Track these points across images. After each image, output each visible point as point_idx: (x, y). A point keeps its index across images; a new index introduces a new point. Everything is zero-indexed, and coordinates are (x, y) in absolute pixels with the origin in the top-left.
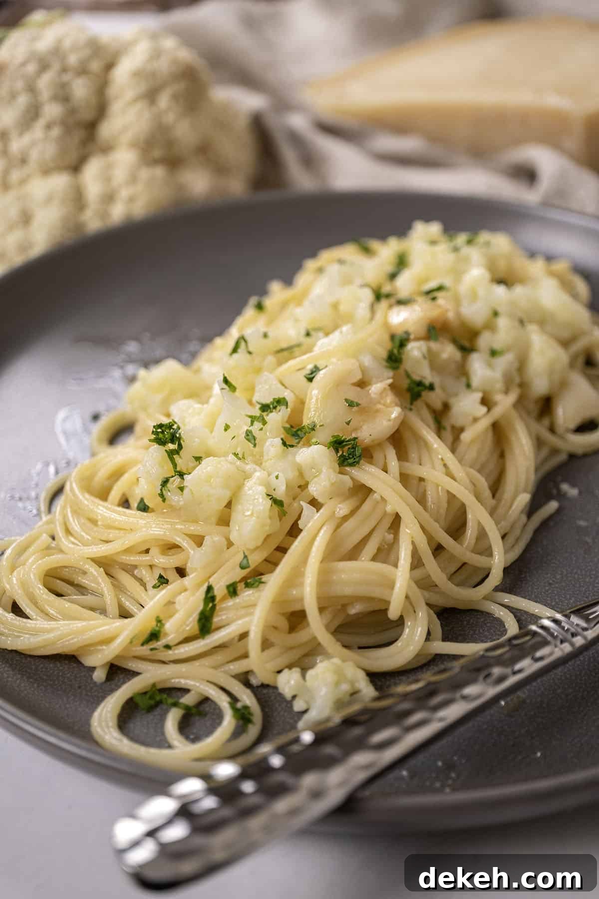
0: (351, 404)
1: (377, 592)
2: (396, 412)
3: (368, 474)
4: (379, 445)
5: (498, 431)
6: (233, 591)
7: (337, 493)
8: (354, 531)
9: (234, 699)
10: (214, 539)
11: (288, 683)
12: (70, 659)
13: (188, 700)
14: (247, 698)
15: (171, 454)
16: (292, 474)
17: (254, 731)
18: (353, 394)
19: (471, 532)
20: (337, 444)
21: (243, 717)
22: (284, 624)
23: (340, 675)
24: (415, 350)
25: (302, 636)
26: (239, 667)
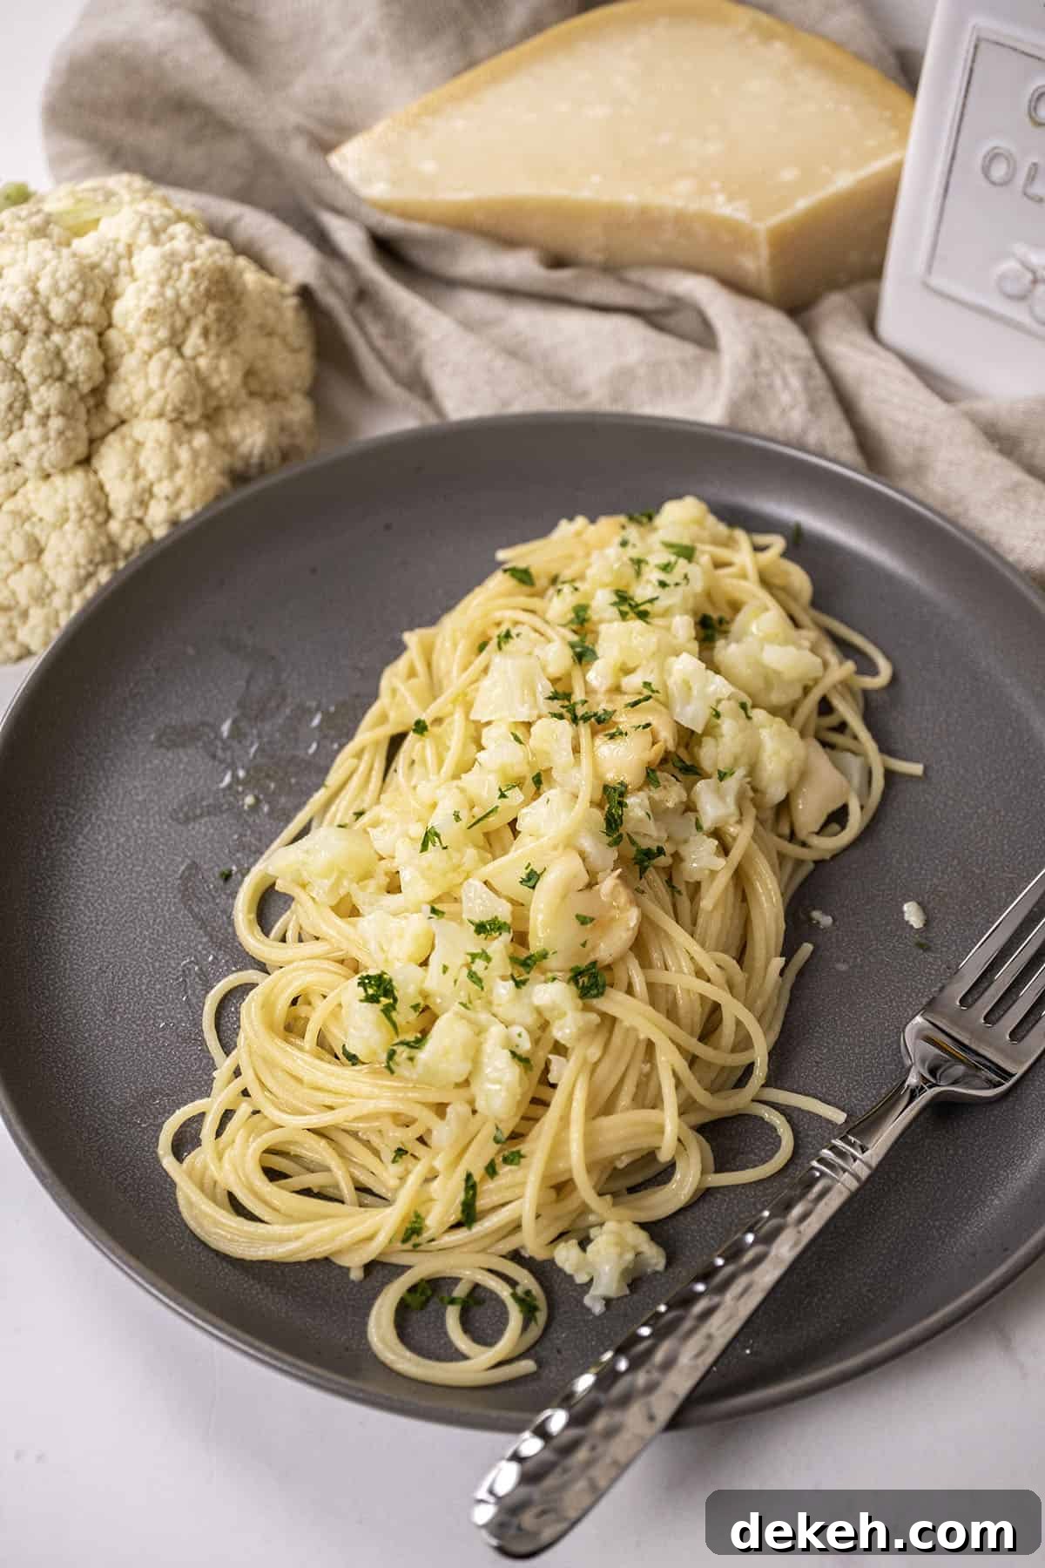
0: (583, 920)
1: (645, 1143)
2: (632, 917)
3: (614, 1003)
4: (622, 959)
5: (741, 881)
6: (491, 1170)
7: (586, 1034)
8: (609, 1074)
9: (512, 1283)
10: (457, 1110)
11: (567, 1256)
12: (325, 1264)
13: (460, 1291)
14: (526, 1280)
15: (387, 1011)
16: (531, 1019)
17: (541, 1317)
18: (582, 905)
19: (728, 1030)
20: (576, 976)
21: (527, 1305)
22: (553, 1194)
23: (621, 1243)
24: (636, 806)
25: (571, 1204)
26: (507, 1246)
